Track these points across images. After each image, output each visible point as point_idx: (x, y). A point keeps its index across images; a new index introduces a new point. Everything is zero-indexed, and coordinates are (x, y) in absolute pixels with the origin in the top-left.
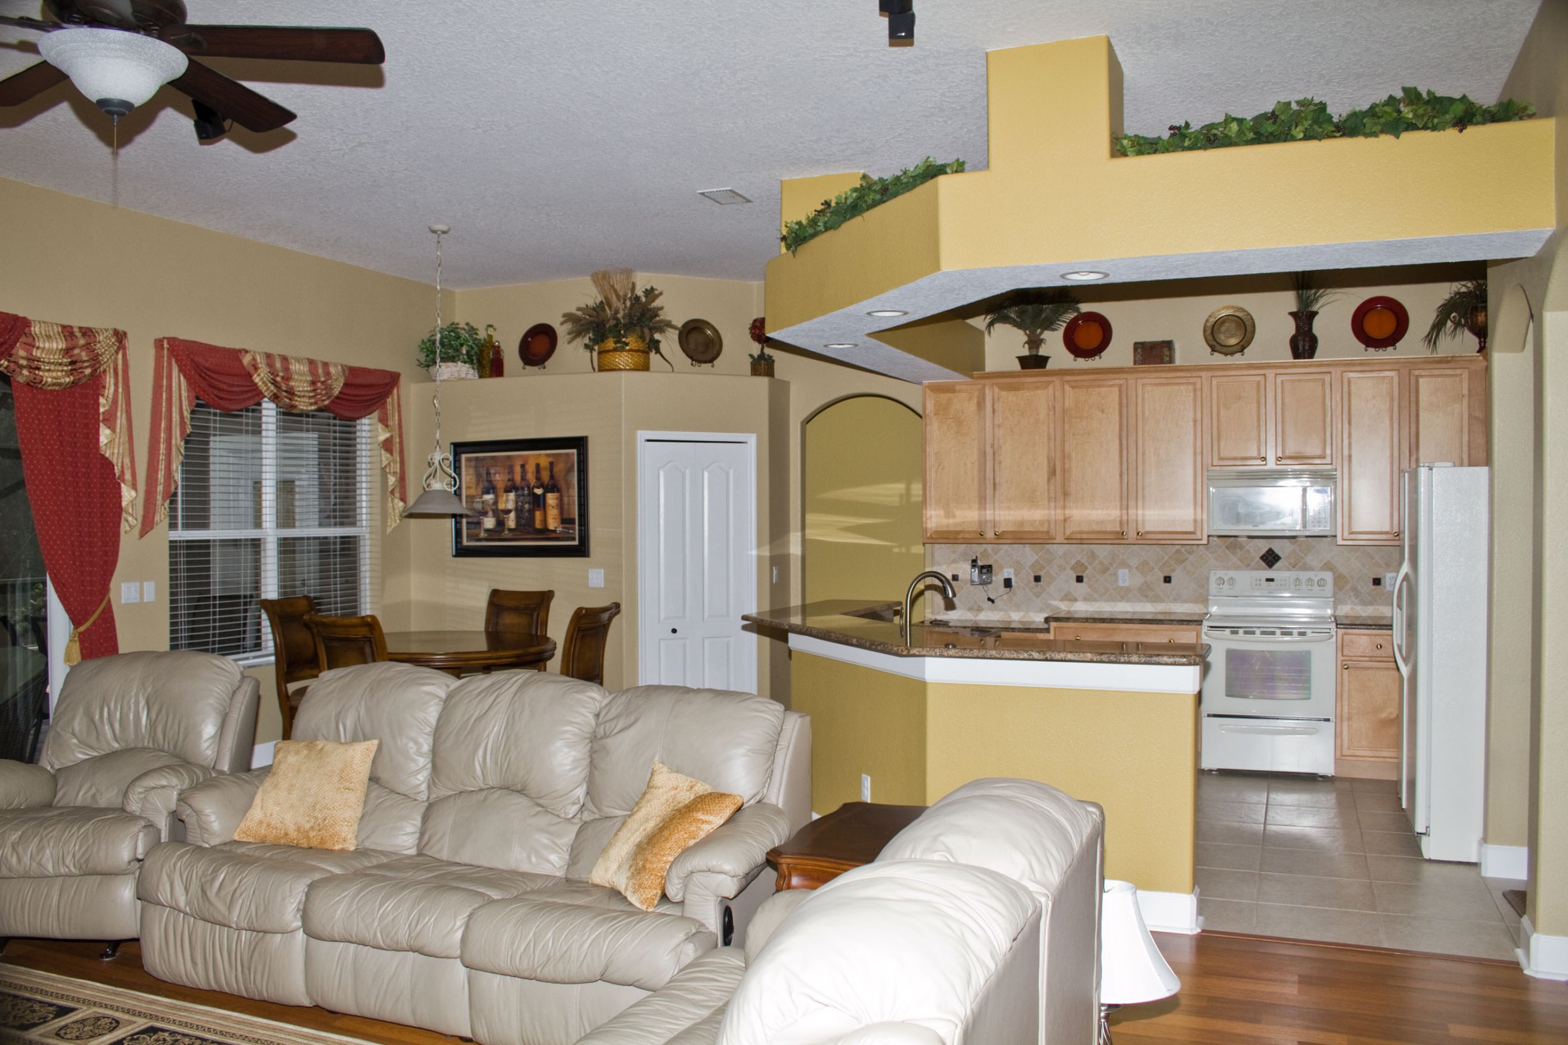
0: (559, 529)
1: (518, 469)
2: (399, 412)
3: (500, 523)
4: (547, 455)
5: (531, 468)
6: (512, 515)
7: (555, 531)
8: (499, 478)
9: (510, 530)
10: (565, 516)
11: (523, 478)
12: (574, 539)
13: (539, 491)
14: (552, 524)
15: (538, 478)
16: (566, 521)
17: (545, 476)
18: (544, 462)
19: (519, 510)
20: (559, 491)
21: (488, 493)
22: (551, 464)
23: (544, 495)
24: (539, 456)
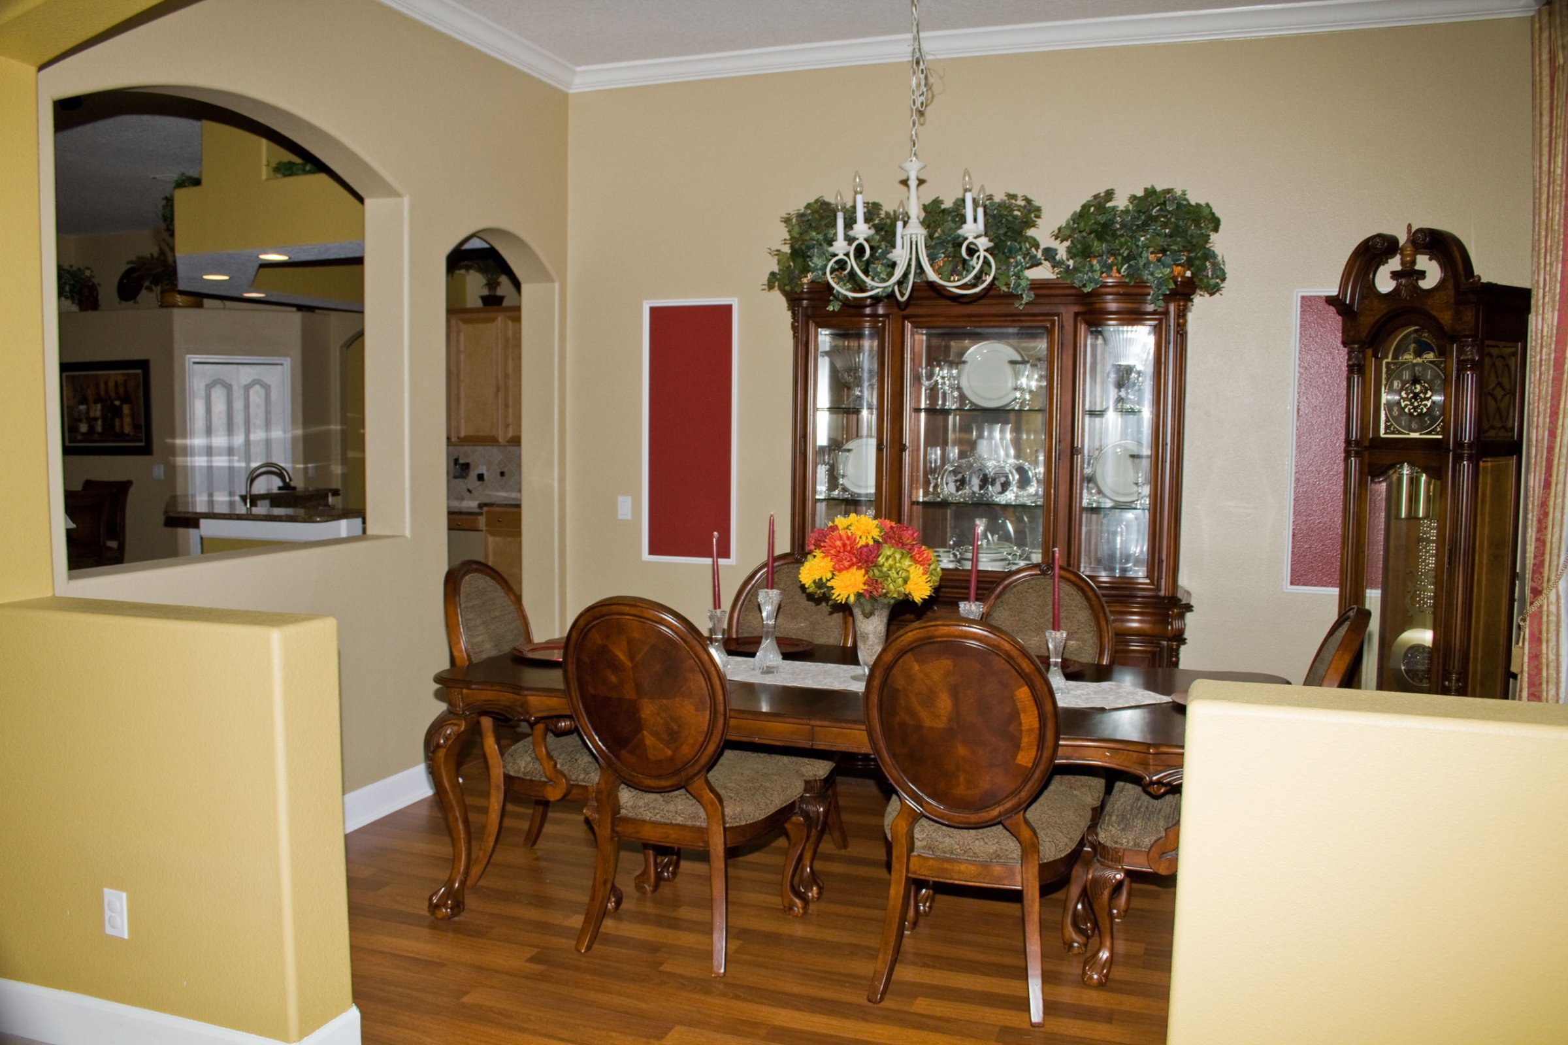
0: (132, 433)
1: (102, 386)
3: (92, 429)
4: (123, 374)
5: (111, 384)
6: (99, 422)
7: (128, 435)
8: (90, 393)
9: (99, 434)
10: (136, 423)
11: (107, 391)
12: (141, 441)
13: (117, 403)
14: (127, 429)
15: (116, 393)
16: (136, 427)
17: (121, 391)
18: (120, 380)
19: (104, 417)
20: (131, 402)
21: (82, 403)
22: (125, 381)
23: (121, 406)
24: (116, 375)
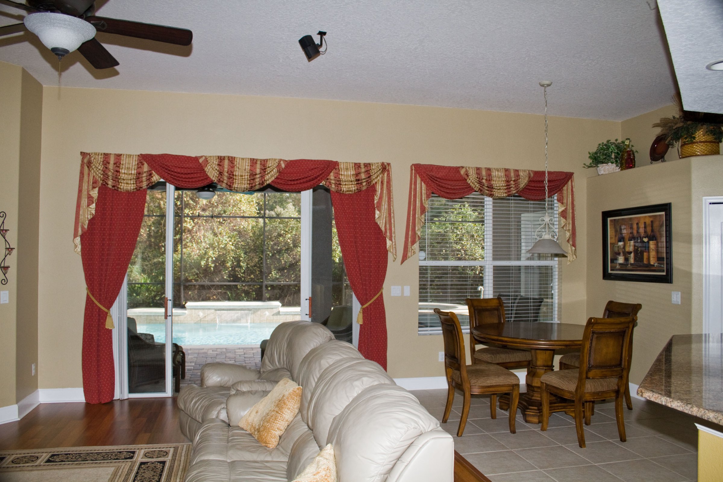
0: (656, 264)
1: (635, 226)
2: (572, 195)
3: (626, 259)
4: (650, 217)
5: (642, 225)
6: (632, 255)
7: (653, 265)
8: (626, 232)
9: (631, 264)
10: (660, 256)
11: (638, 232)
12: (663, 271)
13: (646, 240)
14: (653, 261)
15: (645, 232)
16: (660, 259)
17: (649, 229)
18: (648, 221)
19: (636, 251)
20: (656, 240)
21: (620, 241)
22: (652, 222)
23: (648, 242)
24: (645, 217)
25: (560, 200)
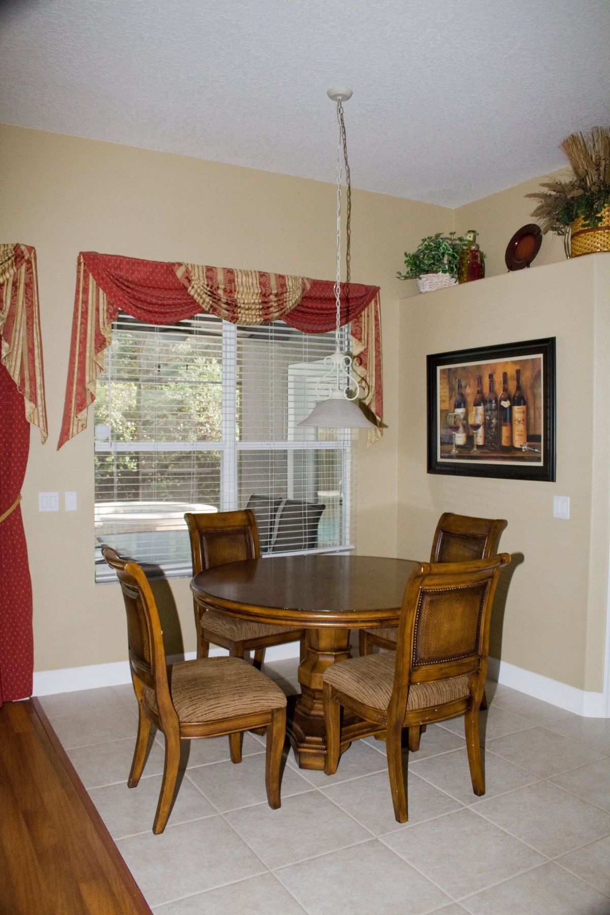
0: (525, 448)
1: (486, 380)
2: (377, 325)
3: (470, 439)
4: (514, 363)
5: (498, 378)
6: (481, 431)
7: (520, 450)
8: (470, 392)
9: (478, 447)
10: (532, 433)
11: (491, 390)
12: (539, 460)
13: (506, 404)
14: (519, 441)
15: (505, 390)
16: (532, 438)
17: (512, 385)
18: (511, 371)
19: (487, 425)
20: (525, 403)
21: (458, 406)
22: (518, 372)
23: (511, 408)
24: (506, 364)
25: (357, 334)
